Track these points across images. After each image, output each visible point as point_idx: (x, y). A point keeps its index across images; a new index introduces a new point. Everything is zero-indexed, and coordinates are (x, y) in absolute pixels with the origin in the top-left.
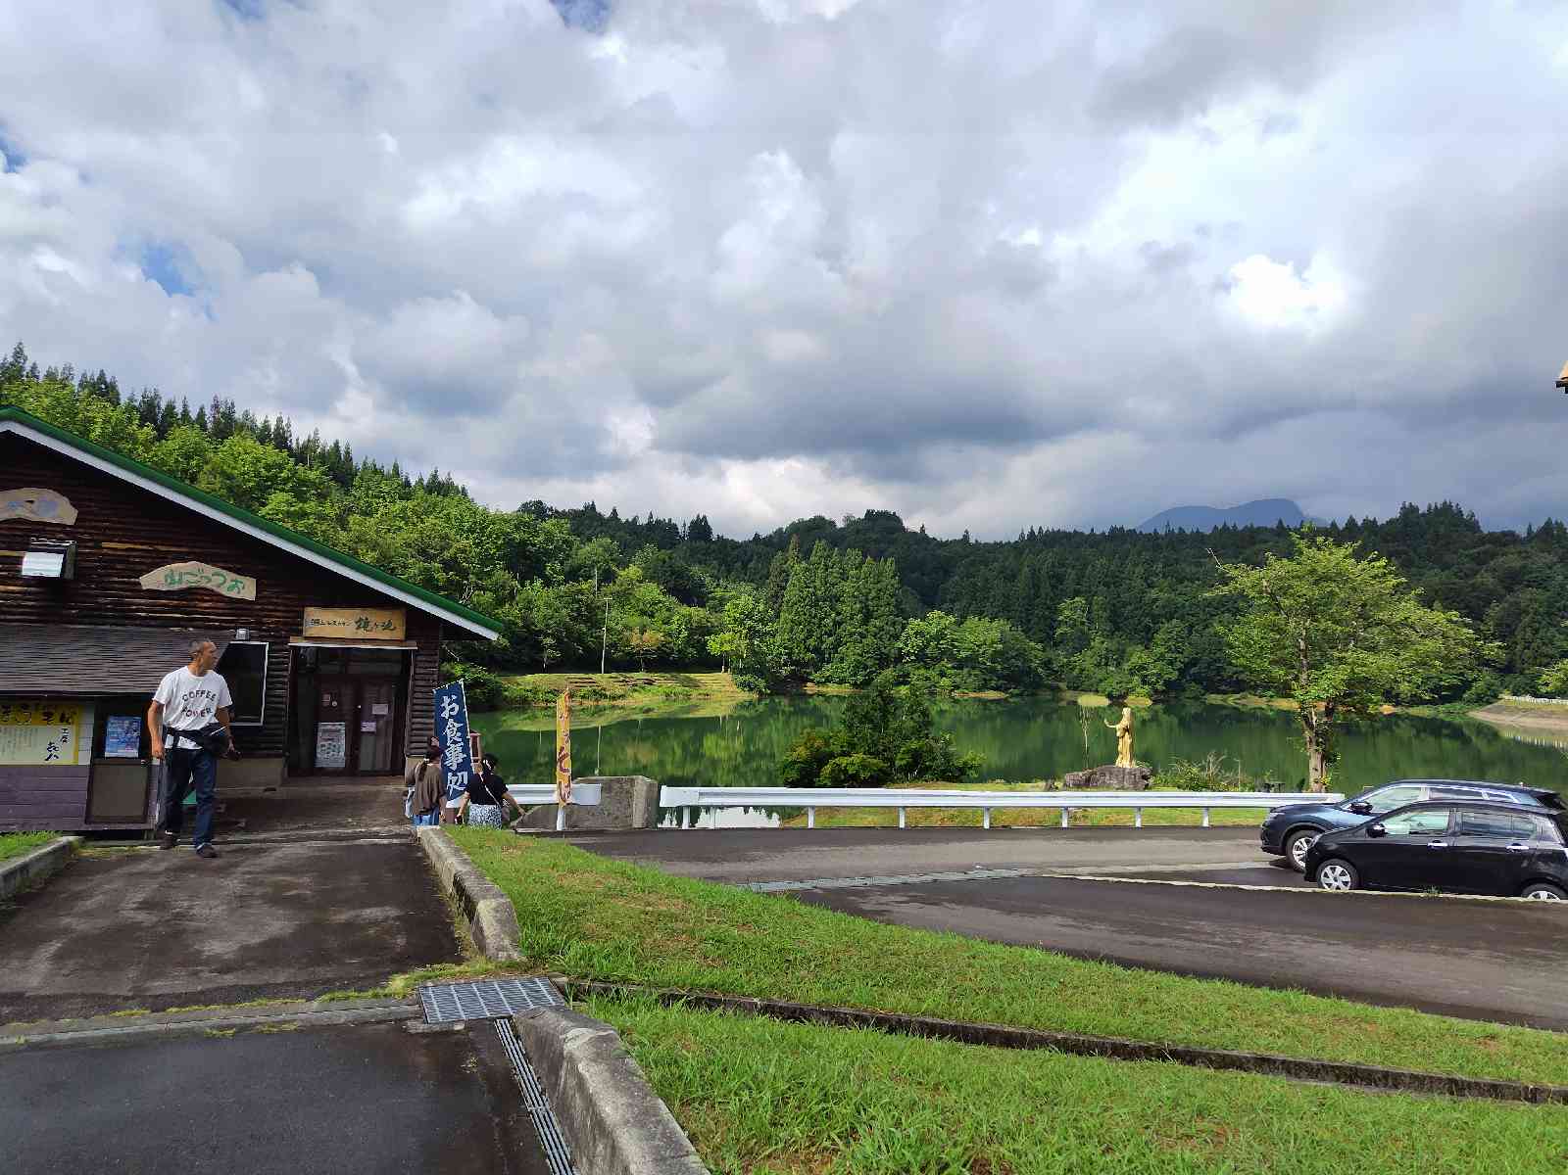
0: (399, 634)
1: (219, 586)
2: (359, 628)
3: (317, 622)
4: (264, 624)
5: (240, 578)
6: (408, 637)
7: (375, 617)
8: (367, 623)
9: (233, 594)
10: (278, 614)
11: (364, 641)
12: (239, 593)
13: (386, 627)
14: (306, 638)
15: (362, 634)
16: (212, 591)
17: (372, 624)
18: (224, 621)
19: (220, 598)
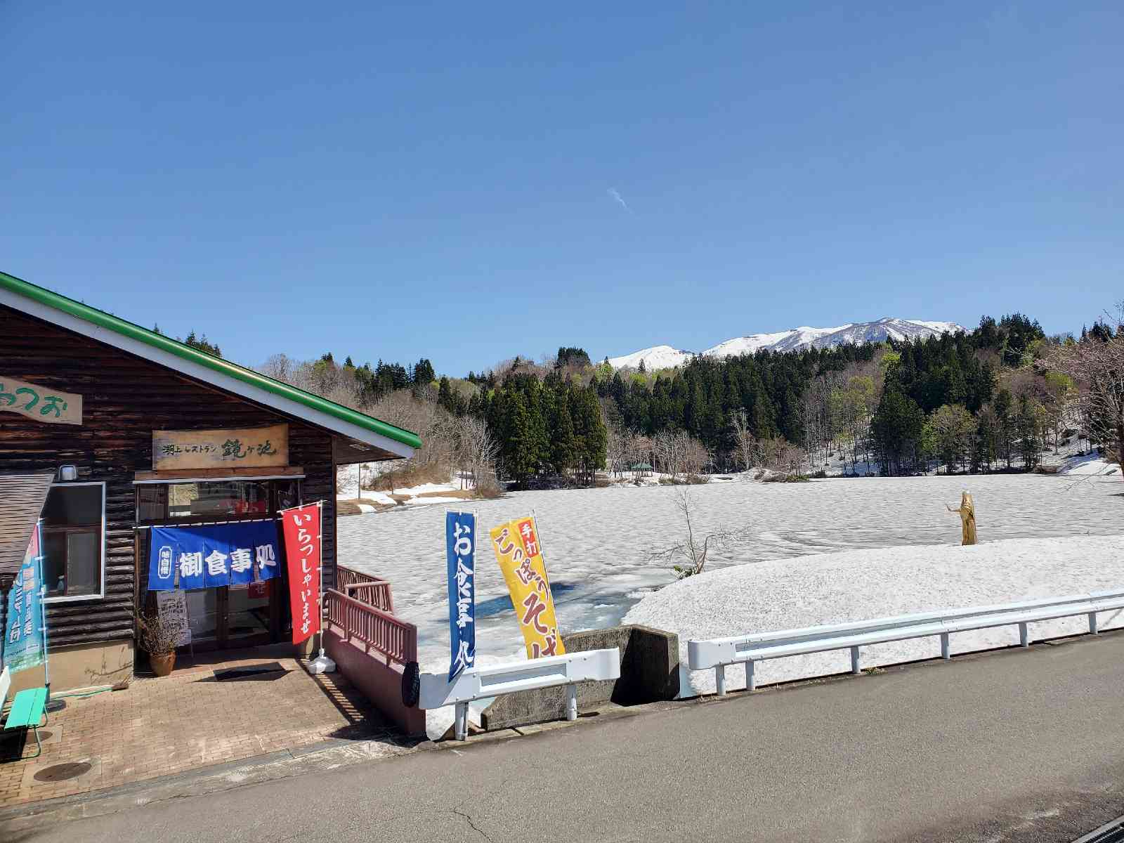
0: (281, 459)
1: (28, 406)
2: (228, 453)
3: (169, 449)
4: (95, 457)
5: (59, 394)
6: (293, 461)
7: (249, 438)
8: (237, 449)
9: (50, 418)
10: (117, 442)
11: (235, 470)
12: (57, 416)
13: (264, 450)
14: (157, 472)
15: (230, 462)
16: (19, 415)
17: (243, 449)
18: (39, 456)
19: (32, 424)
